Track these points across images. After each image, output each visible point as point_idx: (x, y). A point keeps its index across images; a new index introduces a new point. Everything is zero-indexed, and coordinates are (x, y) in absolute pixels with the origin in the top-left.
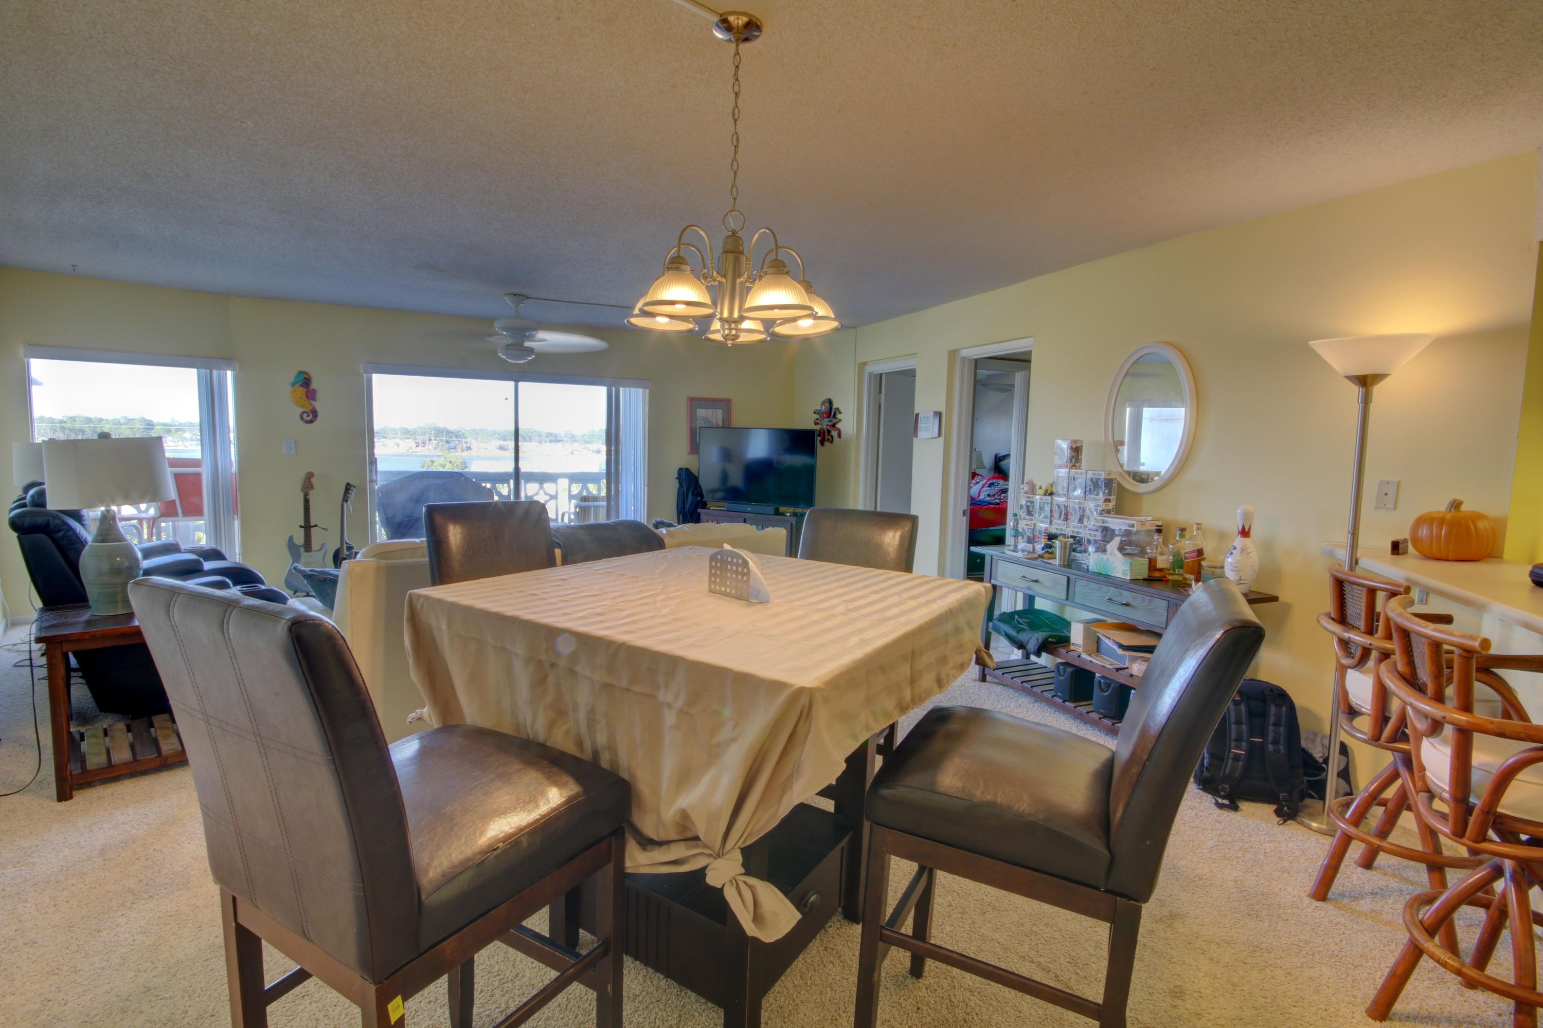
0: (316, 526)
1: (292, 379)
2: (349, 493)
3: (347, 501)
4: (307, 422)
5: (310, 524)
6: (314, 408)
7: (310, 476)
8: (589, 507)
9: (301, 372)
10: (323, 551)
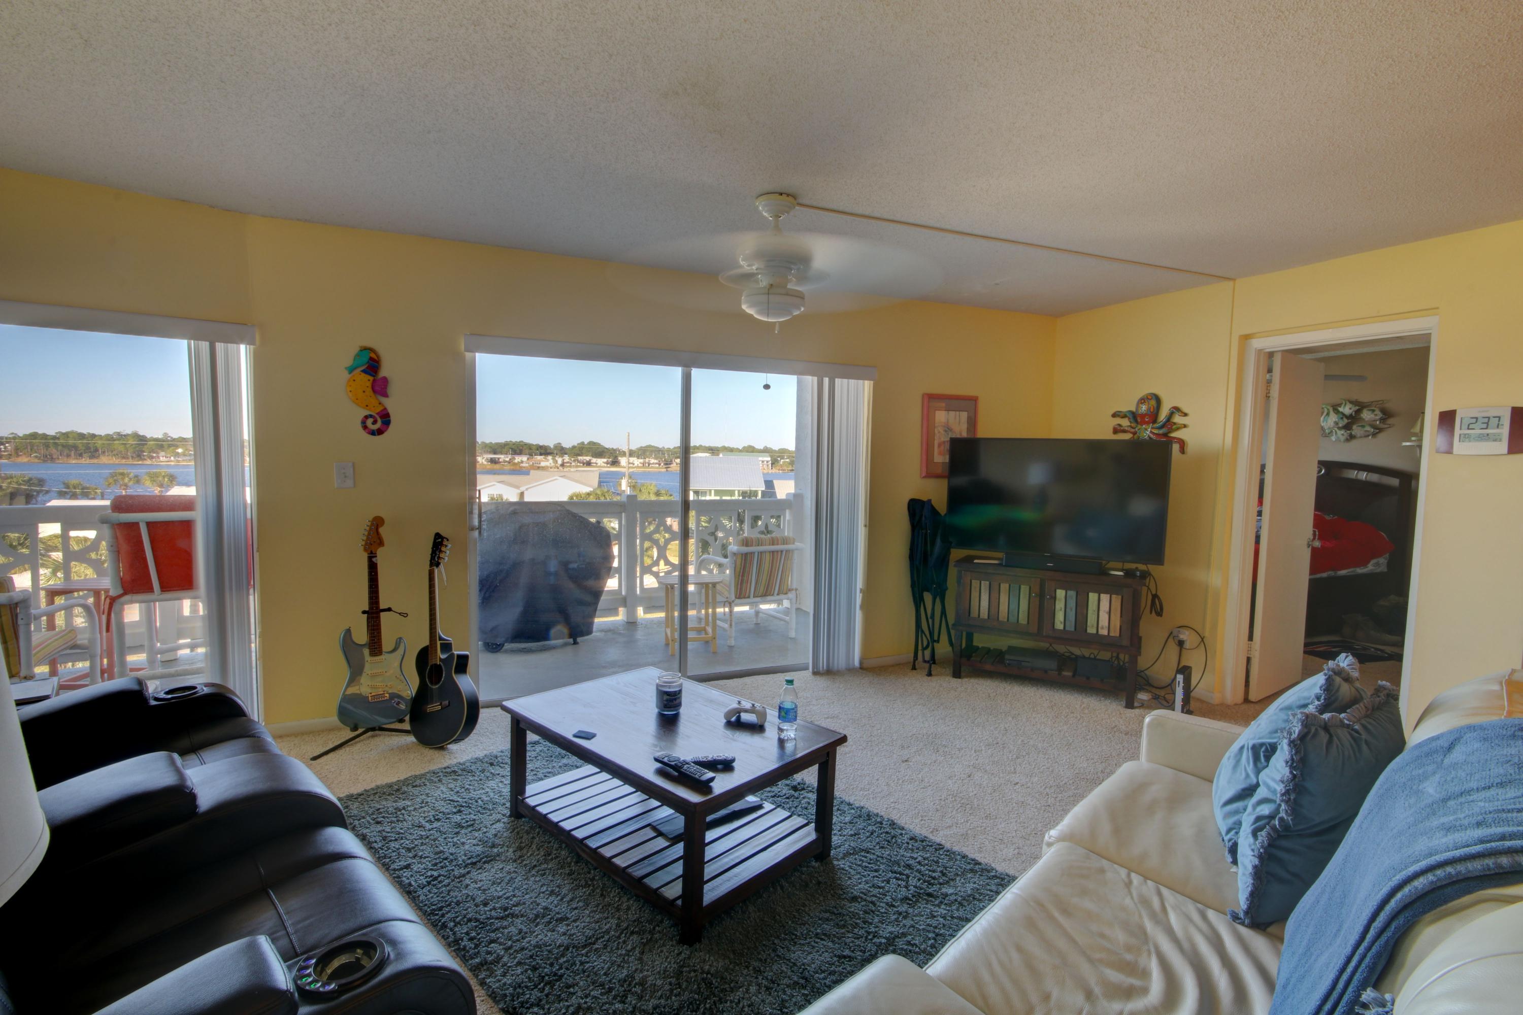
0: (389, 610)
1: (349, 361)
2: (441, 551)
3: (438, 565)
4: (373, 433)
5: (378, 607)
6: (385, 409)
7: (377, 523)
8: (752, 553)
9: (364, 349)
10: (400, 651)
